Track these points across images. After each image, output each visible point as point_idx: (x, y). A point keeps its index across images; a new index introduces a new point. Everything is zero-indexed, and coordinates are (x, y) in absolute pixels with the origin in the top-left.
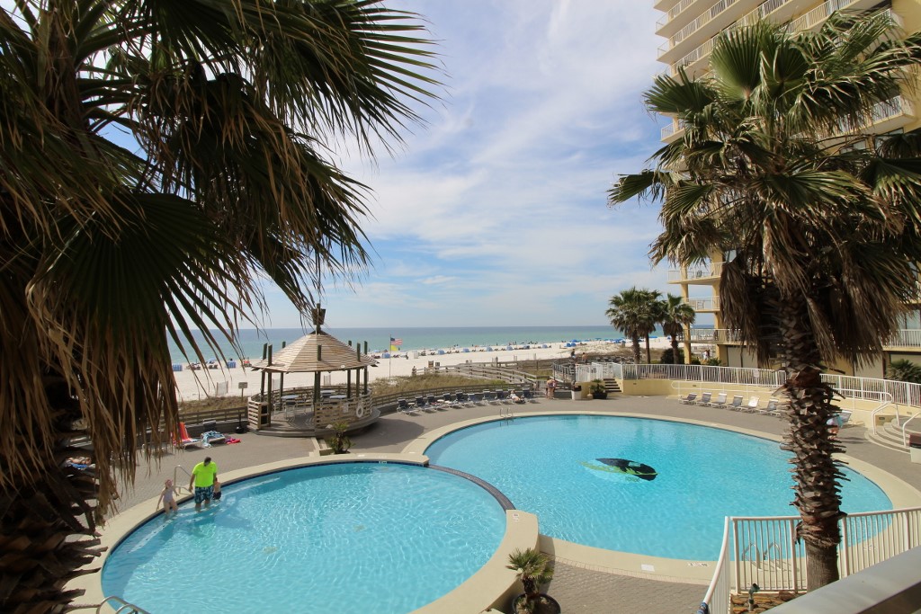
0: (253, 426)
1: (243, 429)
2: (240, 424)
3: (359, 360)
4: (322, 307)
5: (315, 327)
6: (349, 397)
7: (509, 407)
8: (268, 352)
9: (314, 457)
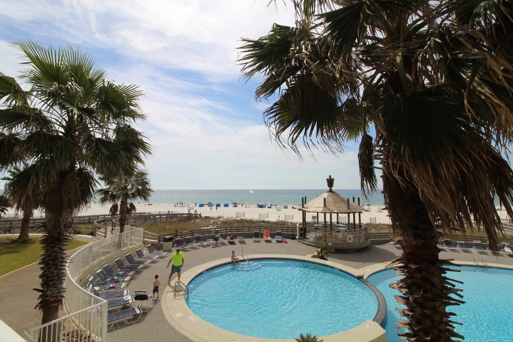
0: (297, 237)
1: (294, 238)
2: (292, 235)
3: (349, 208)
4: (332, 178)
5: (329, 188)
6: (349, 229)
7: (484, 257)
8: (304, 201)
9: (308, 258)
